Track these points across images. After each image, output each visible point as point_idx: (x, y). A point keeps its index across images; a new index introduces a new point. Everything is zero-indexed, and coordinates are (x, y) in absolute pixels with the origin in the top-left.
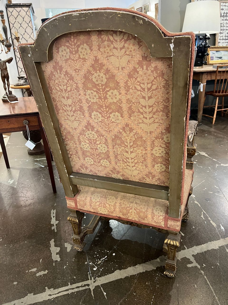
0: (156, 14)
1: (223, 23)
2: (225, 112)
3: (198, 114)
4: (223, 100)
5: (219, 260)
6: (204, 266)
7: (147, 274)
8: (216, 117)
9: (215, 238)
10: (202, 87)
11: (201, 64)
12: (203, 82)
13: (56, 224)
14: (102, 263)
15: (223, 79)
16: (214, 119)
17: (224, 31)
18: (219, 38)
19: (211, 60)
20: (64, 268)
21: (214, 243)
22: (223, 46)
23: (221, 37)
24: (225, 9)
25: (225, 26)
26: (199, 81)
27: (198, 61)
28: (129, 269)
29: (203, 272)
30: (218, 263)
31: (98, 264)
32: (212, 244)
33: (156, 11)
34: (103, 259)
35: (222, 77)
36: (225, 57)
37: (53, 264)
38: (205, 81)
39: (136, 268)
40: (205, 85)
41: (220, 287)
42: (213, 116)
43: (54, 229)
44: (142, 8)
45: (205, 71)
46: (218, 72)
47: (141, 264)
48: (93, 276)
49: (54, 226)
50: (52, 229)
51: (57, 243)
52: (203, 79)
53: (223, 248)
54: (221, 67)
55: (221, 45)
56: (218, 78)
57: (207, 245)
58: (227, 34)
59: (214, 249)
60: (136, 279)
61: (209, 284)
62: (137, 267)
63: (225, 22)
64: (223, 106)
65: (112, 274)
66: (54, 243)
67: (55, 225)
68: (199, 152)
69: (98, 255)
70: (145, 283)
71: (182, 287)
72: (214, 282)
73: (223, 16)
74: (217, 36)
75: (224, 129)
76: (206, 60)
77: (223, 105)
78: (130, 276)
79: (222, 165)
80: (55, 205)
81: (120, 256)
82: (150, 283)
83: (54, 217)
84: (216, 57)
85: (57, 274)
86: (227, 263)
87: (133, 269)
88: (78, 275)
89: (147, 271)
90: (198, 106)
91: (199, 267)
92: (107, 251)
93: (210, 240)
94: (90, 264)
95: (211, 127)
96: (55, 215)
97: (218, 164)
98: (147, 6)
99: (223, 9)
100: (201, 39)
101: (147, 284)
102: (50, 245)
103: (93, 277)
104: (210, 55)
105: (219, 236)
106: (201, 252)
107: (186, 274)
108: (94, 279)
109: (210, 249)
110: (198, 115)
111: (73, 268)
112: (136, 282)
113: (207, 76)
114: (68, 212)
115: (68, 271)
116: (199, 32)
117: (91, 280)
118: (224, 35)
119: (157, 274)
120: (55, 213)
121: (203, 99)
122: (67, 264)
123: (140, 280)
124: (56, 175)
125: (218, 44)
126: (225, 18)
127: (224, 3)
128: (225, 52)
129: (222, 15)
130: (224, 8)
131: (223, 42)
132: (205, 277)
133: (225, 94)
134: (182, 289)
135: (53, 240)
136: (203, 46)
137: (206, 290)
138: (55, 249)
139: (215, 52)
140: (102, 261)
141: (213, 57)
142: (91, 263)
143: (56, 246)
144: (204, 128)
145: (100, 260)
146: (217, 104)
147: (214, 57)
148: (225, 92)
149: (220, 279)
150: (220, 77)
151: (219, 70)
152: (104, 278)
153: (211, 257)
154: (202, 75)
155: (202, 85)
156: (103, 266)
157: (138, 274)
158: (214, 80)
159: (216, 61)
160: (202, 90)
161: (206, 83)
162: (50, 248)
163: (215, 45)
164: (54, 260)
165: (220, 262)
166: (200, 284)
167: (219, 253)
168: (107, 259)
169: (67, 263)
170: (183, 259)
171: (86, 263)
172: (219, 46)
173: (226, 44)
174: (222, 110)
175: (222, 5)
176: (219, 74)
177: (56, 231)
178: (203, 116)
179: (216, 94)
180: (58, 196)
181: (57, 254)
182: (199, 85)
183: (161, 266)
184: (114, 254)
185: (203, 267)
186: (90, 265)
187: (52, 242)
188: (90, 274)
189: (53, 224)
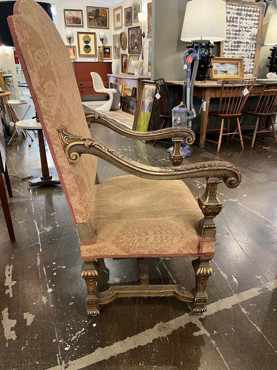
0: (149, 16)
1: (229, 29)
2: (230, 138)
3: (200, 138)
4: (229, 123)
5: (234, 324)
6: (215, 333)
7: (141, 351)
8: (221, 143)
9: (226, 294)
10: (205, 106)
11: (204, 78)
12: (206, 100)
13: (12, 286)
14: (77, 339)
15: (229, 98)
16: (219, 145)
17: (230, 40)
18: (224, 48)
19: (215, 74)
20: (22, 349)
21: (226, 300)
22: (228, 58)
23: (226, 46)
24: (231, 13)
25: (232, 33)
26: (201, 99)
27: (200, 75)
28: (116, 344)
29: (213, 342)
30: (232, 329)
31: (71, 340)
32: (224, 302)
33: (149, 13)
34: (78, 333)
35: (227, 94)
36: (231, 71)
37: (6, 344)
38: (209, 99)
39: (125, 343)
40: (209, 103)
41: (236, 361)
42: (218, 141)
43: (9, 293)
44: (131, 7)
45: (209, 87)
46: (223, 88)
47: (132, 337)
48: (63, 359)
49: (8, 288)
50: (6, 293)
51: (12, 314)
52: (206, 96)
53: (238, 307)
54: (227, 82)
55: (226, 56)
56: (224, 96)
57: (217, 304)
58: (233, 43)
59: (226, 309)
60: (125, 359)
61: (223, 358)
62: (127, 342)
63: (232, 28)
64: (229, 130)
65: (91, 354)
66: (8, 314)
67: (10, 287)
68: (203, 184)
69: (71, 328)
70: (137, 364)
71: (188, 365)
72: (229, 355)
73: (230, 21)
74: (221, 46)
75: (230, 157)
76: (209, 74)
77: (229, 128)
78: (117, 355)
79: (230, 200)
80: (12, 258)
81: (102, 327)
82: (144, 363)
83: (9, 275)
84: (220, 71)
85: (11, 358)
86: (244, 328)
87: (121, 345)
88: (42, 359)
89: (140, 346)
90: (200, 129)
91: (208, 335)
92: (85, 321)
93: (221, 296)
94: (60, 341)
95: (216, 154)
96: (11, 273)
97: (226, 198)
98: (137, 5)
99: (229, 13)
100: (203, 47)
101: (140, 364)
102: (2, 317)
103: (63, 361)
104: (214, 68)
105: (231, 291)
106: (211, 314)
107: (192, 346)
108: (66, 363)
109: (221, 309)
110: (200, 140)
111: (35, 348)
112: (125, 363)
113: (211, 93)
114: (31, 267)
115: (27, 354)
116: (201, 38)
117: (61, 364)
118: (230, 44)
119: (154, 349)
120: (11, 270)
121: (206, 121)
122: (27, 344)
123: (131, 360)
124: (16, 216)
125: (223, 55)
126: (232, 24)
127: (230, 6)
128: (230, 65)
129: (229, 19)
130: (230, 11)
131: (229, 53)
132: (217, 349)
133: (231, 115)
134: (188, 368)
135: (6, 309)
136: (206, 55)
137: (219, 367)
138: (9, 323)
139: (219, 65)
140: (78, 336)
141: (217, 70)
142: (62, 340)
143: (10, 317)
144: (207, 155)
145: (74, 335)
146: (222, 127)
147: (219, 71)
148: (232, 113)
149: (236, 350)
150: (226, 94)
151: (224, 86)
152: (80, 361)
153: (223, 320)
154: (205, 91)
155: (206, 104)
156: (79, 344)
157: (127, 352)
158: (219, 98)
159: (220, 76)
160: (205, 110)
161: (210, 101)
162: (2, 321)
163: (219, 56)
164: (7, 338)
165: (235, 326)
166: (210, 360)
167: (233, 314)
168: (84, 333)
169: (27, 341)
170: (187, 325)
171: (54, 341)
172: (224, 58)
173: (232, 55)
174: (228, 134)
175: (228, 8)
176: (225, 91)
177: (11, 296)
178: (206, 142)
179: (222, 115)
180: (17, 246)
181: (12, 329)
182: (201, 103)
183: (159, 337)
184: (94, 325)
185: (214, 335)
186: (60, 343)
187: (5, 313)
188: (59, 356)
189: (8, 286)
